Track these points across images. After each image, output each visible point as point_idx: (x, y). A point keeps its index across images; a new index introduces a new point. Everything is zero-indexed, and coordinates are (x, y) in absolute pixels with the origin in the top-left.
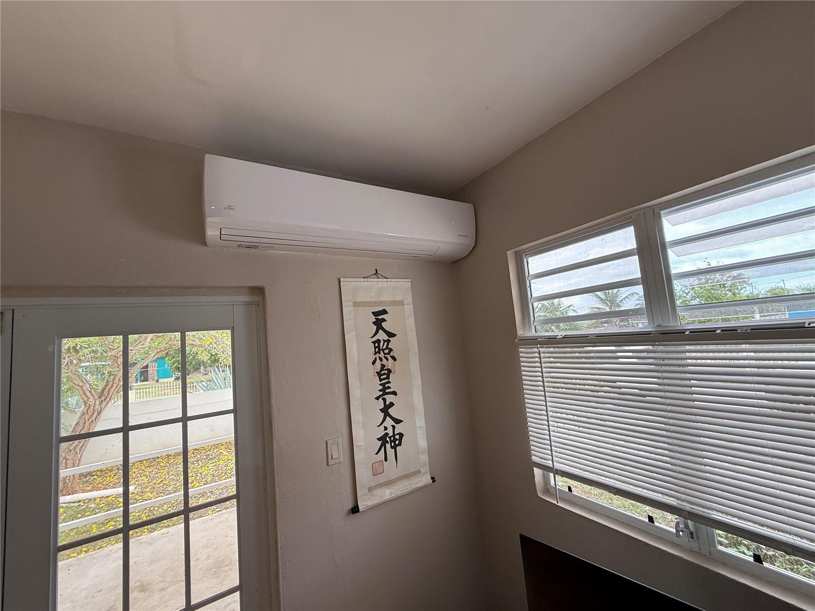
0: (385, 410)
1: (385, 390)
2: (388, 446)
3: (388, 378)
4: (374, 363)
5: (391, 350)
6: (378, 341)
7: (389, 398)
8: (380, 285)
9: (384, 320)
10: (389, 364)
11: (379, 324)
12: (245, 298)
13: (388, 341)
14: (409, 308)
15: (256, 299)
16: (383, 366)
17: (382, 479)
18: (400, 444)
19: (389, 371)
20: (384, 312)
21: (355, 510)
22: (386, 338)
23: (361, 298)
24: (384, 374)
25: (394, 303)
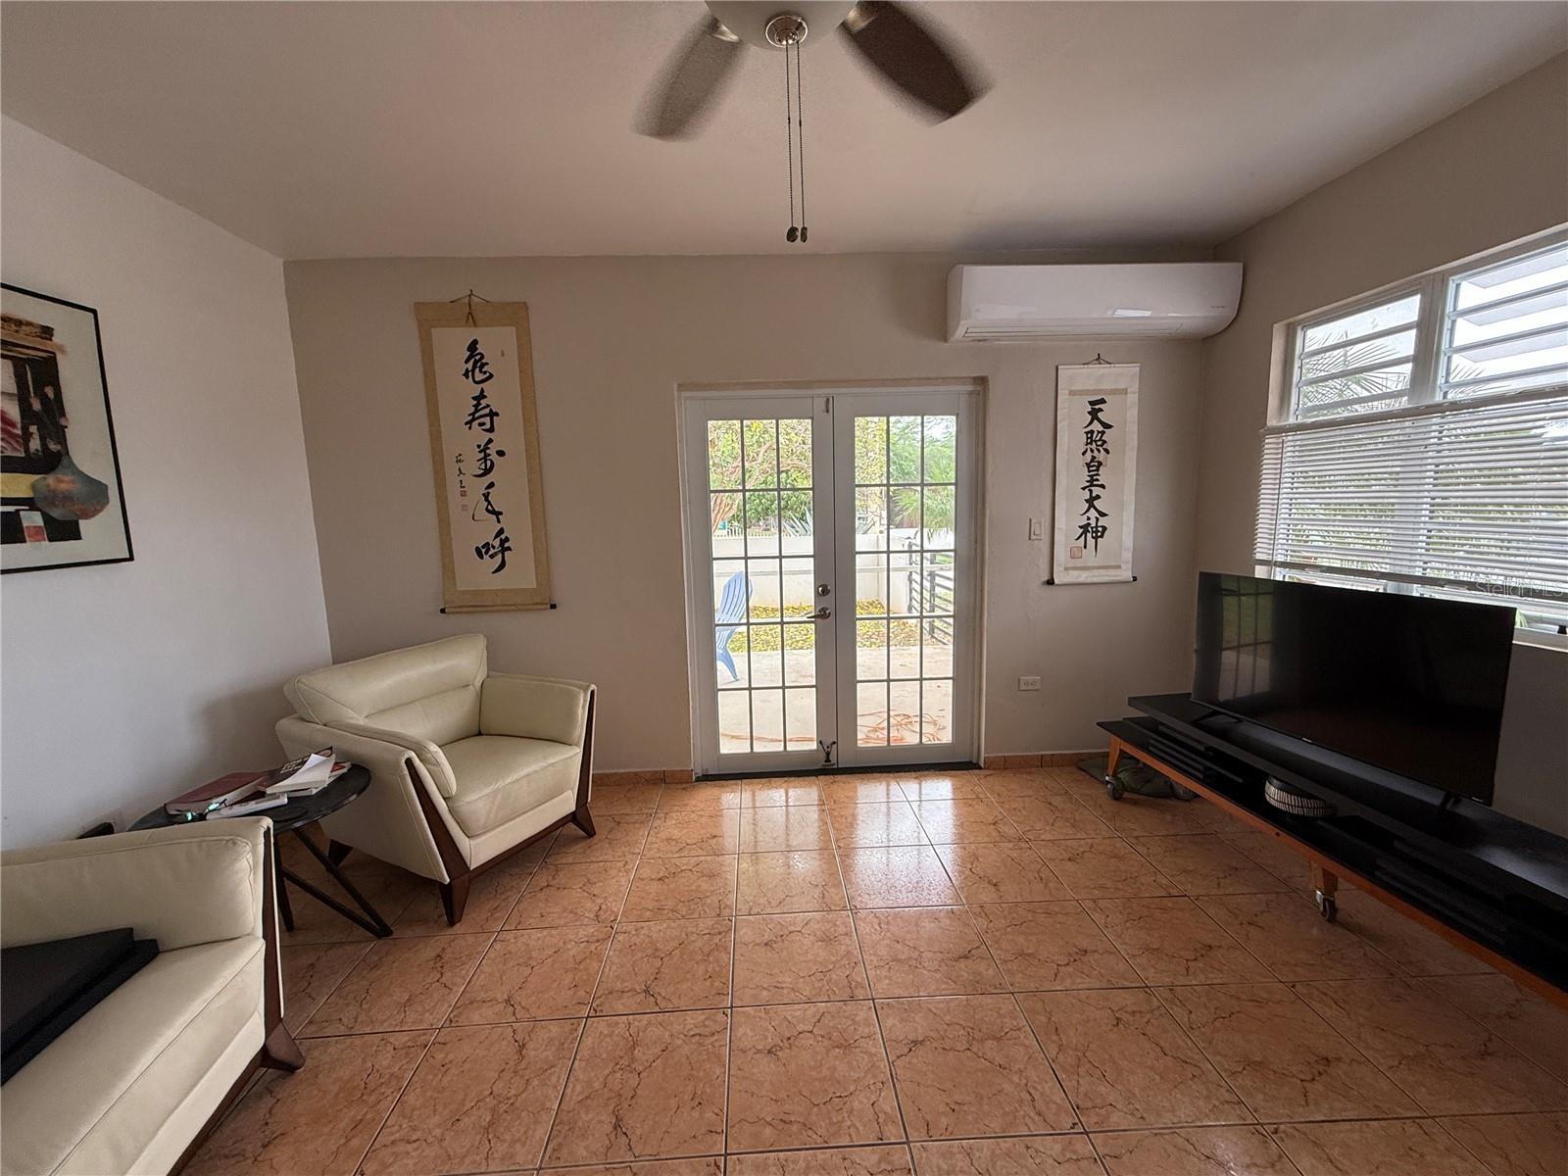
0: (1091, 501)
1: (1092, 482)
2: (1089, 535)
3: (1098, 470)
4: (1084, 454)
5: (1104, 442)
6: (1092, 432)
7: (1096, 491)
8: (1102, 371)
9: (1101, 410)
10: (1101, 456)
11: (1094, 414)
12: (970, 388)
13: (1103, 433)
14: (1133, 398)
15: (979, 388)
16: (1094, 458)
17: (1079, 563)
18: (1102, 536)
19: (1100, 464)
20: (1103, 401)
21: (1050, 582)
22: (1101, 429)
23: (1077, 387)
24: (1094, 466)
25: (1114, 392)
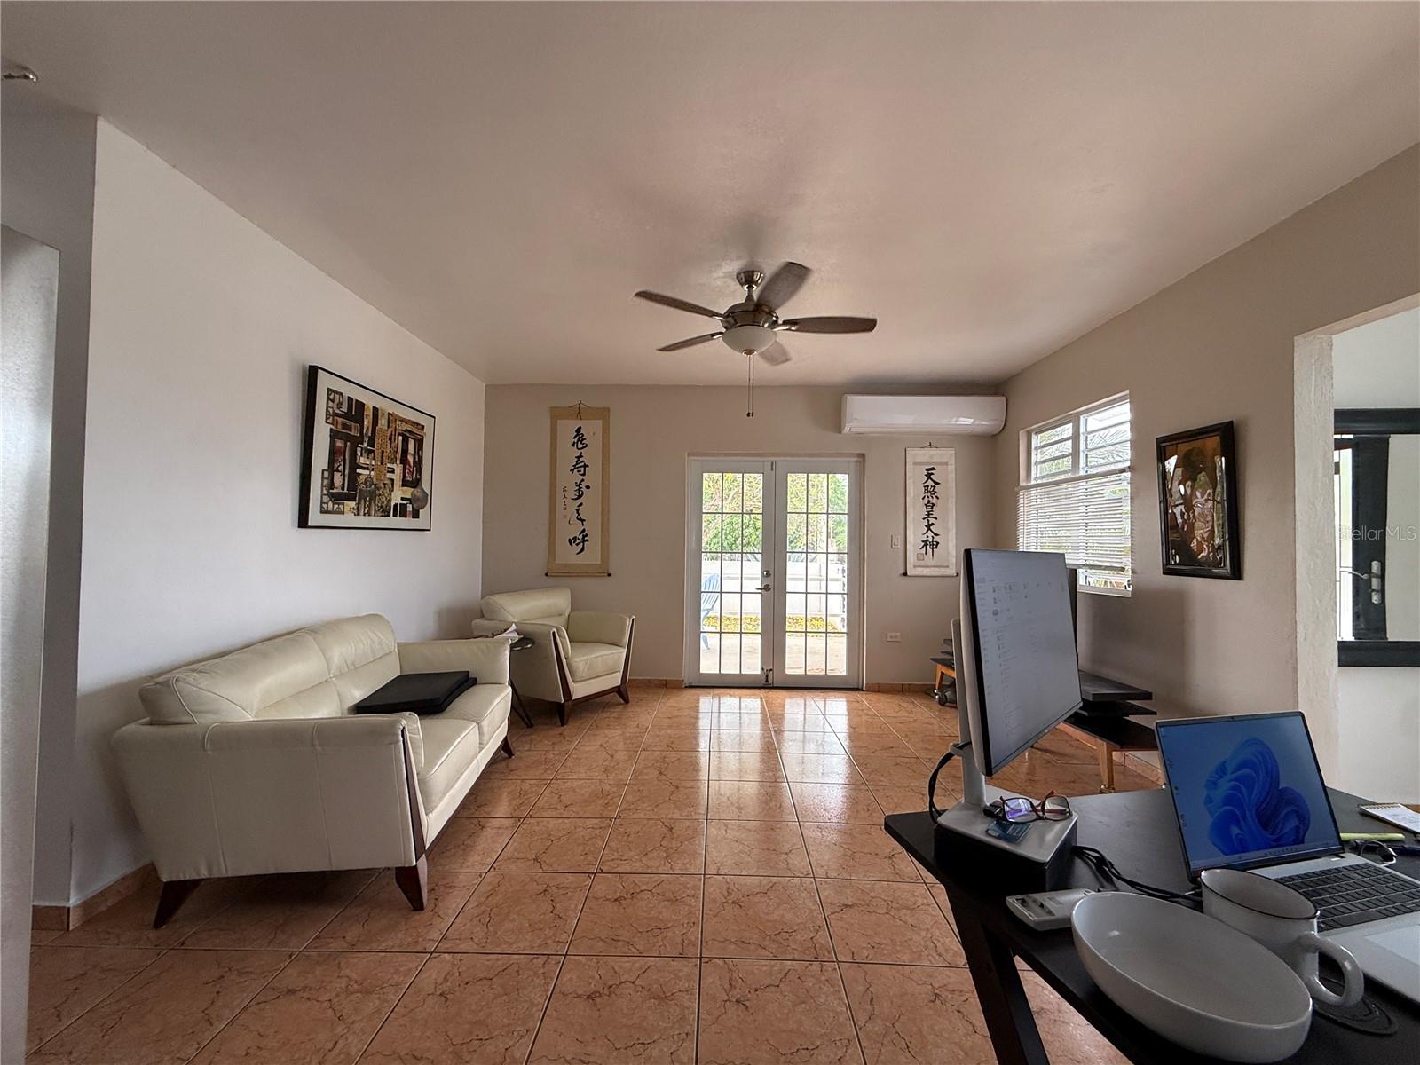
0: (929, 526)
1: (929, 515)
2: (928, 547)
3: (932, 508)
4: (923, 498)
5: (935, 492)
6: (928, 486)
7: (932, 521)
8: (933, 452)
9: (932, 474)
10: (934, 500)
11: (929, 476)
12: (856, 459)
13: (934, 487)
14: (952, 467)
15: (861, 459)
16: (929, 501)
17: (922, 563)
18: (936, 548)
19: (933, 505)
20: (933, 469)
21: (905, 574)
22: (933, 485)
23: (918, 461)
24: (930, 506)
25: (941, 464)
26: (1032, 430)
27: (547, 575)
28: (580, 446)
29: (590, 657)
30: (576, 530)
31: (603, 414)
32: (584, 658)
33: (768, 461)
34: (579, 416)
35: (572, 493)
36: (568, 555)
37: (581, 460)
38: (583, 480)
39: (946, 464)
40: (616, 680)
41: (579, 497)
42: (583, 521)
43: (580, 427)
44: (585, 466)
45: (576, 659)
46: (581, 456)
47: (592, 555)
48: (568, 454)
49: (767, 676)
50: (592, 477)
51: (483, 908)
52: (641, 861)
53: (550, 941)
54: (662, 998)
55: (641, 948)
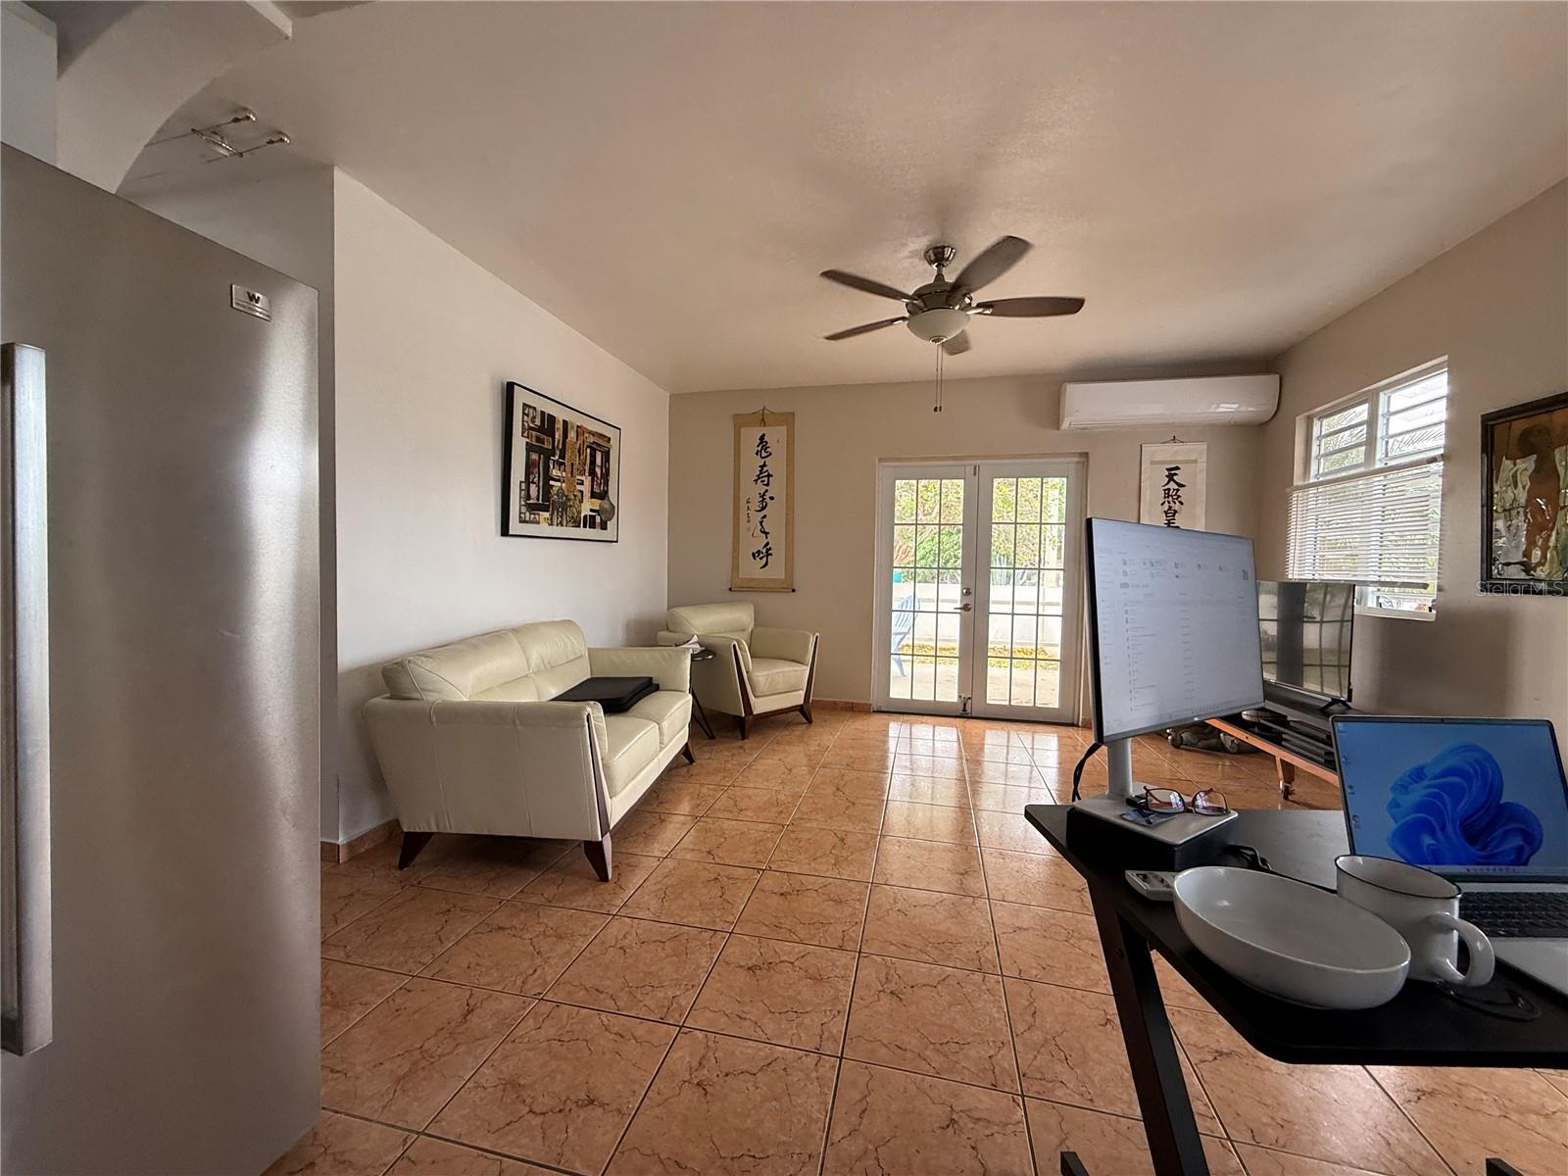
1: (1169, 524)
3: (1174, 516)
4: (1162, 504)
5: (1179, 496)
6: (1169, 489)
8: (1176, 448)
9: (1176, 474)
10: (1177, 506)
11: (1171, 477)
12: (1076, 459)
13: (1178, 490)
14: (1202, 465)
15: (1082, 459)
16: (1170, 508)
19: (1176, 512)
20: (1177, 468)
22: (1176, 487)
23: (1157, 458)
24: (1171, 513)
25: (1188, 462)
26: (1314, 416)
27: (730, 589)
28: (764, 454)
29: (770, 672)
30: (759, 544)
31: (788, 419)
32: (765, 673)
33: (970, 465)
34: (763, 422)
35: (756, 505)
36: (752, 569)
37: (765, 469)
38: (767, 491)
39: (1195, 461)
40: (798, 698)
41: (763, 508)
42: (767, 533)
43: (764, 435)
44: (769, 476)
45: (757, 674)
46: (765, 465)
47: (776, 570)
48: (751, 463)
49: (965, 705)
50: (777, 488)
51: (660, 886)
52: (809, 864)
53: (718, 920)
54: (818, 979)
55: (802, 937)
